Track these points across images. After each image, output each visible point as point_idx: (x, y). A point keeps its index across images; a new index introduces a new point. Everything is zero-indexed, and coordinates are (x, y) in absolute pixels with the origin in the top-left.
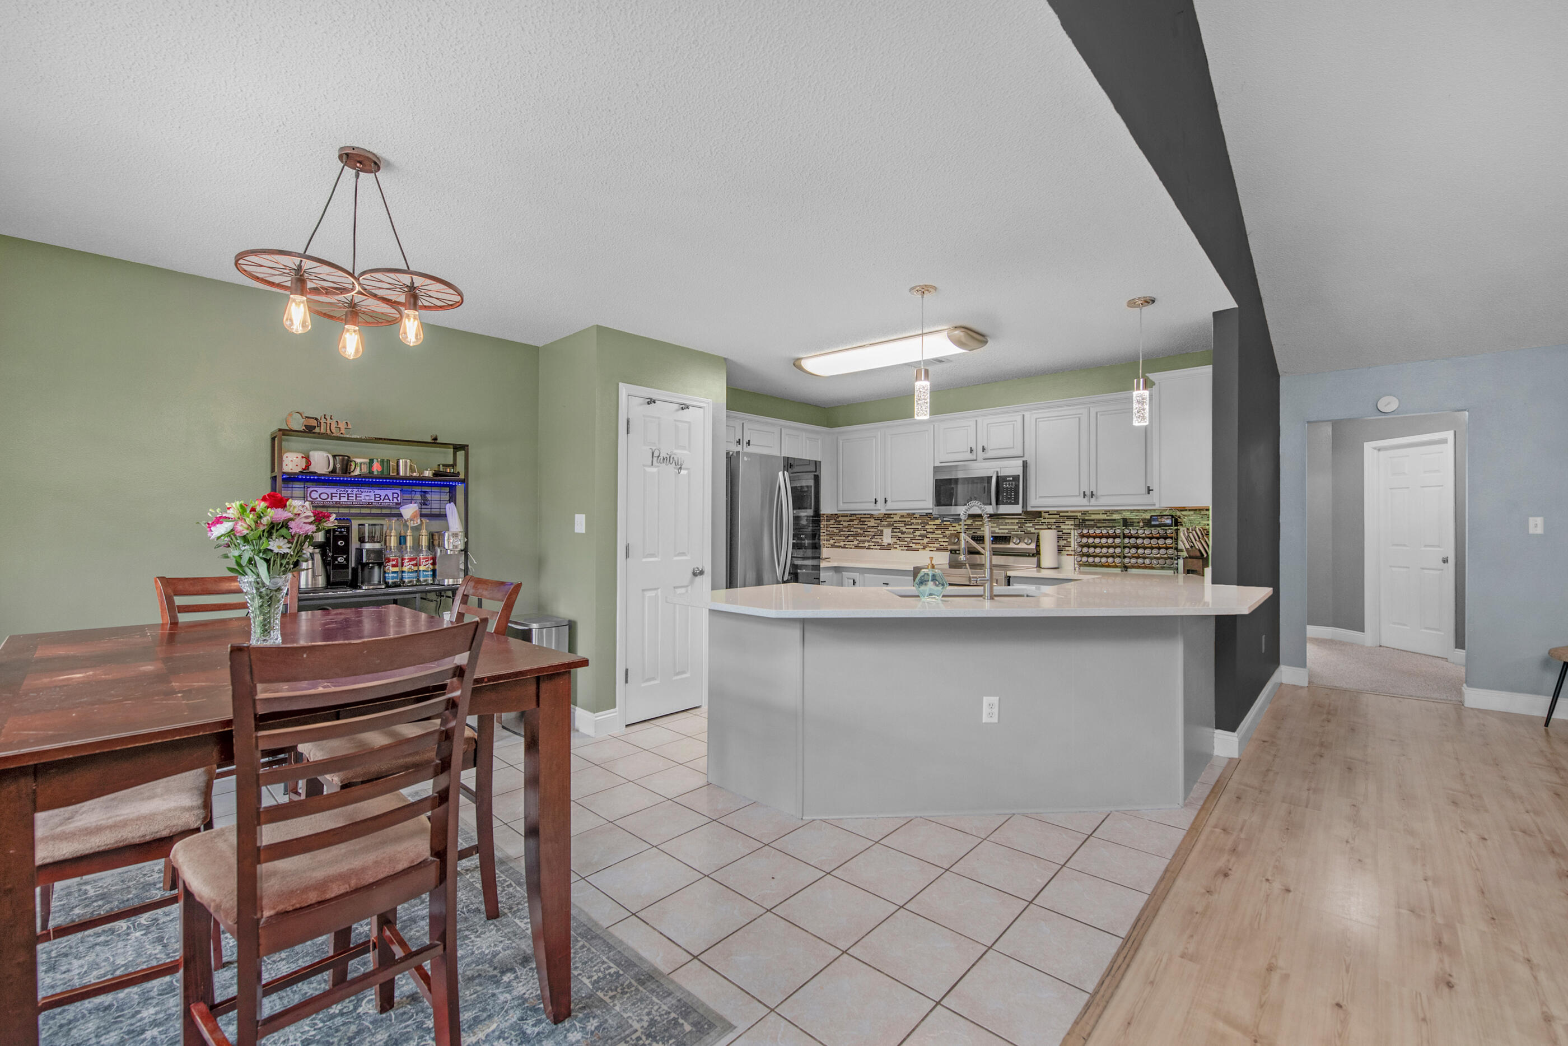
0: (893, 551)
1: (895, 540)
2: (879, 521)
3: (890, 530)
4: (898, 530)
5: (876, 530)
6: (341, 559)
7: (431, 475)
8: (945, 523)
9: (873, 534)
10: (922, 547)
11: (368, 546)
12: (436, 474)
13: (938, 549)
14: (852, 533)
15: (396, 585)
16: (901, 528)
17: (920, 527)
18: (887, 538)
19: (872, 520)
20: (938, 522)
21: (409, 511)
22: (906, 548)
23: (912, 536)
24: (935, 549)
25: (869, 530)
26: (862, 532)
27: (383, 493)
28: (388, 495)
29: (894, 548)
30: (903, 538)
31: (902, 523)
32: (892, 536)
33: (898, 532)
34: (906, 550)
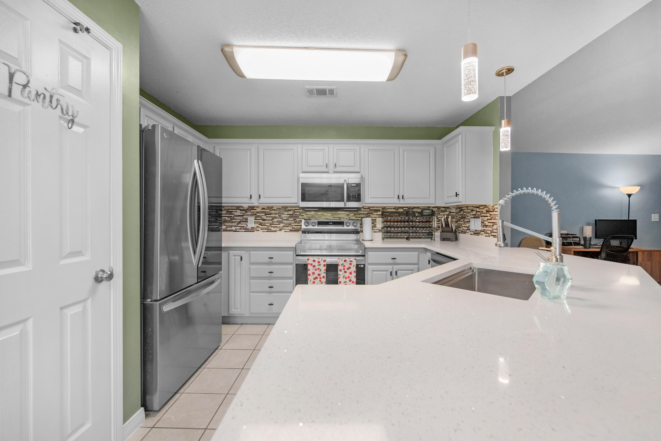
0: (256, 232)
1: (257, 225)
2: (244, 212)
3: (253, 218)
4: (260, 218)
5: (242, 218)
8: (296, 213)
9: (239, 221)
10: (279, 229)
13: (291, 231)
16: (263, 217)
17: (277, 216)
18: (251, 223)
19: (238, 211)
20: (291, 213)
22: (266, 230)
23: (271, 222)
24: (289, 230)
25: (235, 218)
26: (229, 219)
29: (257, 230)
30: (264, 223)
31: (263, 213)
32: (255, 222)
33: (260, 219)
34: (266, 232)
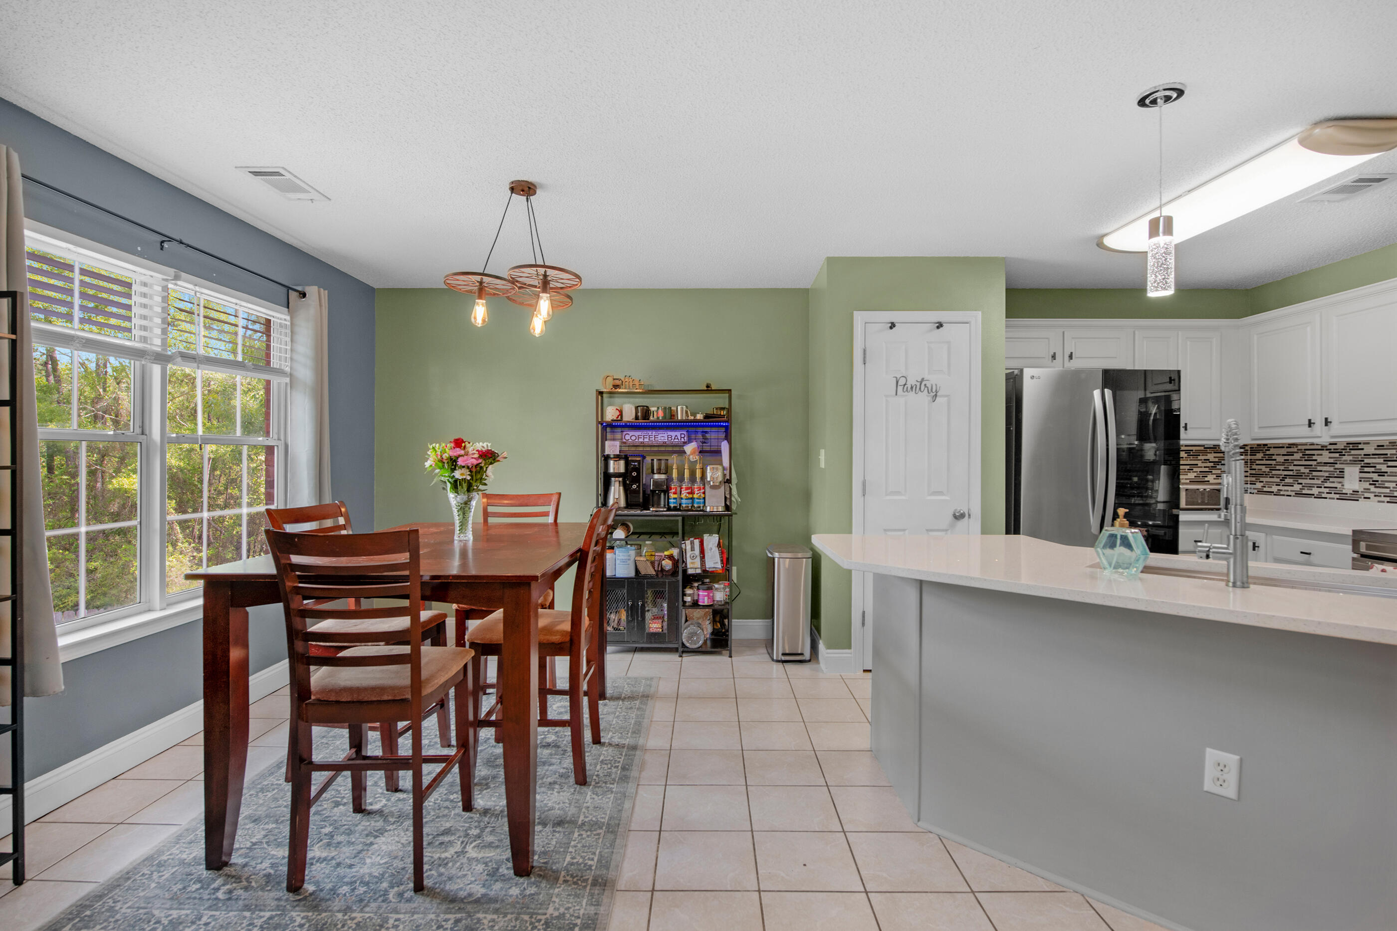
0: (1362, 502)
1: (1366, 485)
2: (1337, 455)
3: (1356, 469)
4: (1373, 469)
5: (1332, 469)
6: (634, 487)
7: (702, 418)
9: (1327, 474)
11: (656, 476)
12: (707, 417)
14: (1291, 473)
15: (675, 509)
16: (1378, 467)
18: (1352, 480)
19: (1326, 453)
21: (690, 448)
22: (1388, 499)
25: (1319, 468)
26: (1307, 471)
27: (673, 434)
28: (676, 436)
29: (1365, 498)
30: (1382, 481)
31: (1379, 458)
32: (1360, 478)
33: (1373, 472)
34: (1388, 502)
